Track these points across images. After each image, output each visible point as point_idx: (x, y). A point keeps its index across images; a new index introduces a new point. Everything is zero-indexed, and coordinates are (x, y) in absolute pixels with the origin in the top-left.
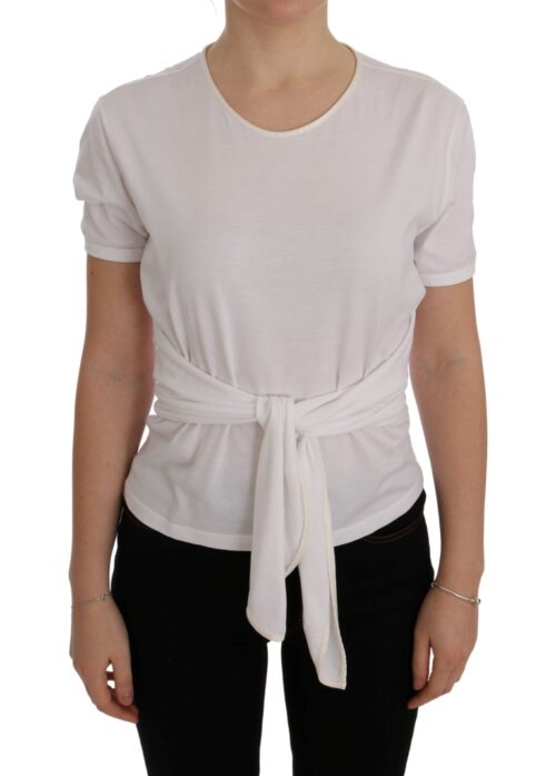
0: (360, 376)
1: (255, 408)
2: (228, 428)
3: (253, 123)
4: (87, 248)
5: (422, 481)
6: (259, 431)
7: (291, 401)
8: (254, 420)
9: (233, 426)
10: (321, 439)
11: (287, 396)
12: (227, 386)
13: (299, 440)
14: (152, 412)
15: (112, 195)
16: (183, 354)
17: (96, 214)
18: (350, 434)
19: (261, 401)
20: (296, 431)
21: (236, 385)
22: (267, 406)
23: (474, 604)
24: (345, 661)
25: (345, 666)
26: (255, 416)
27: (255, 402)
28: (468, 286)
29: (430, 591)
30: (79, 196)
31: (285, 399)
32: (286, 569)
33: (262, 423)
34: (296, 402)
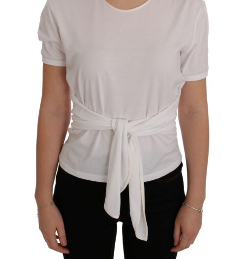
0: (156, 113)
1: (111, 124)
2: (101, 131)
3: (114, 6)
4: (43, 60)
5: (181, 158)
6: (113, 132)
7: (127, 121)
8: (111, 128)
9: (102, 131)
10: (139, 137)
11: (125, 119)
12: (100, 115)
13: (129, 138)
14: (70, 126)
15: (53, 38)
16: (82, 103)
17: (47, 46)
18: (151, 136)
19: (114, 121)
20: (128, 134)
21: (104, 114)
22: (117, 123)
23: (200, 213)
24: (147, 230)
25: (147, 232)
26: (111, 127)
27: (112, 121)
28: (204, 81)
29: (183, 206)
30: (40, 39)
31: (124, 120)
32: (121, 189)
33: (114, 129)
34: (129, 122)
